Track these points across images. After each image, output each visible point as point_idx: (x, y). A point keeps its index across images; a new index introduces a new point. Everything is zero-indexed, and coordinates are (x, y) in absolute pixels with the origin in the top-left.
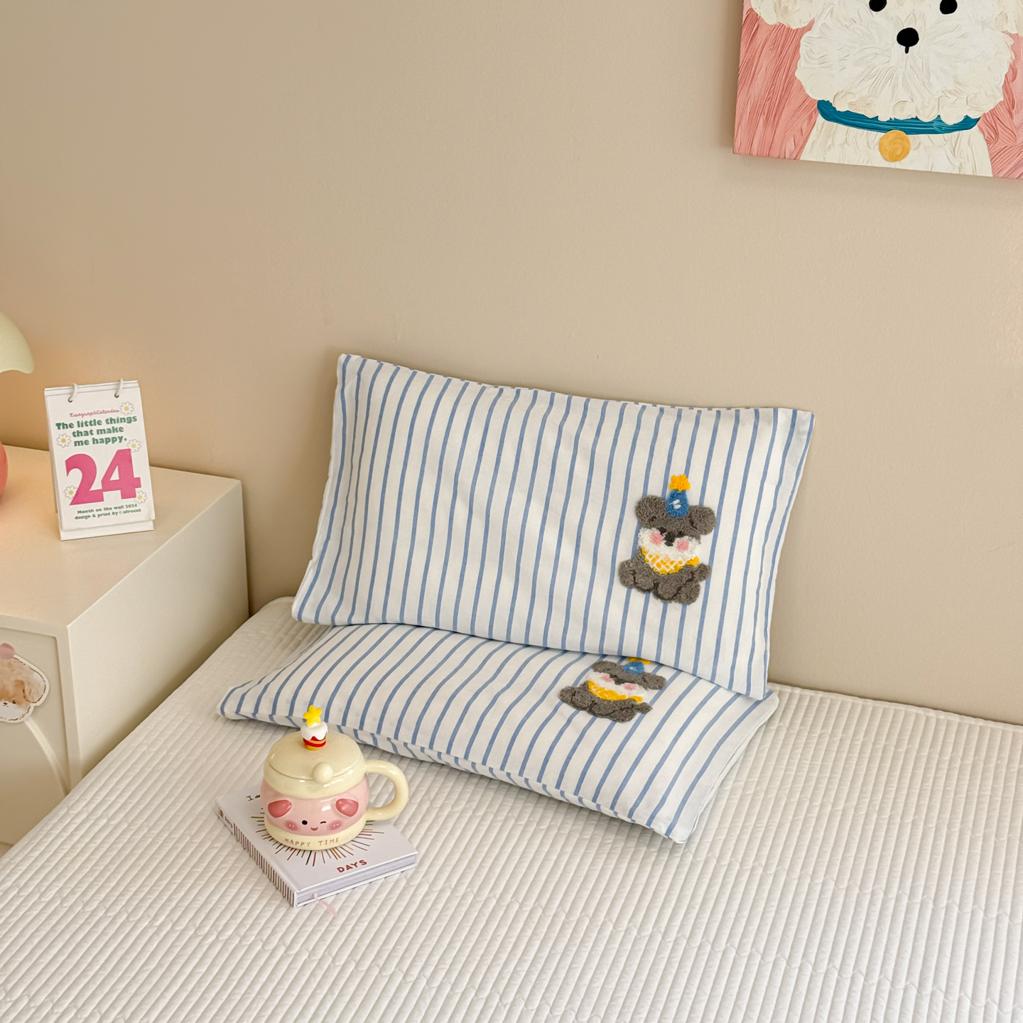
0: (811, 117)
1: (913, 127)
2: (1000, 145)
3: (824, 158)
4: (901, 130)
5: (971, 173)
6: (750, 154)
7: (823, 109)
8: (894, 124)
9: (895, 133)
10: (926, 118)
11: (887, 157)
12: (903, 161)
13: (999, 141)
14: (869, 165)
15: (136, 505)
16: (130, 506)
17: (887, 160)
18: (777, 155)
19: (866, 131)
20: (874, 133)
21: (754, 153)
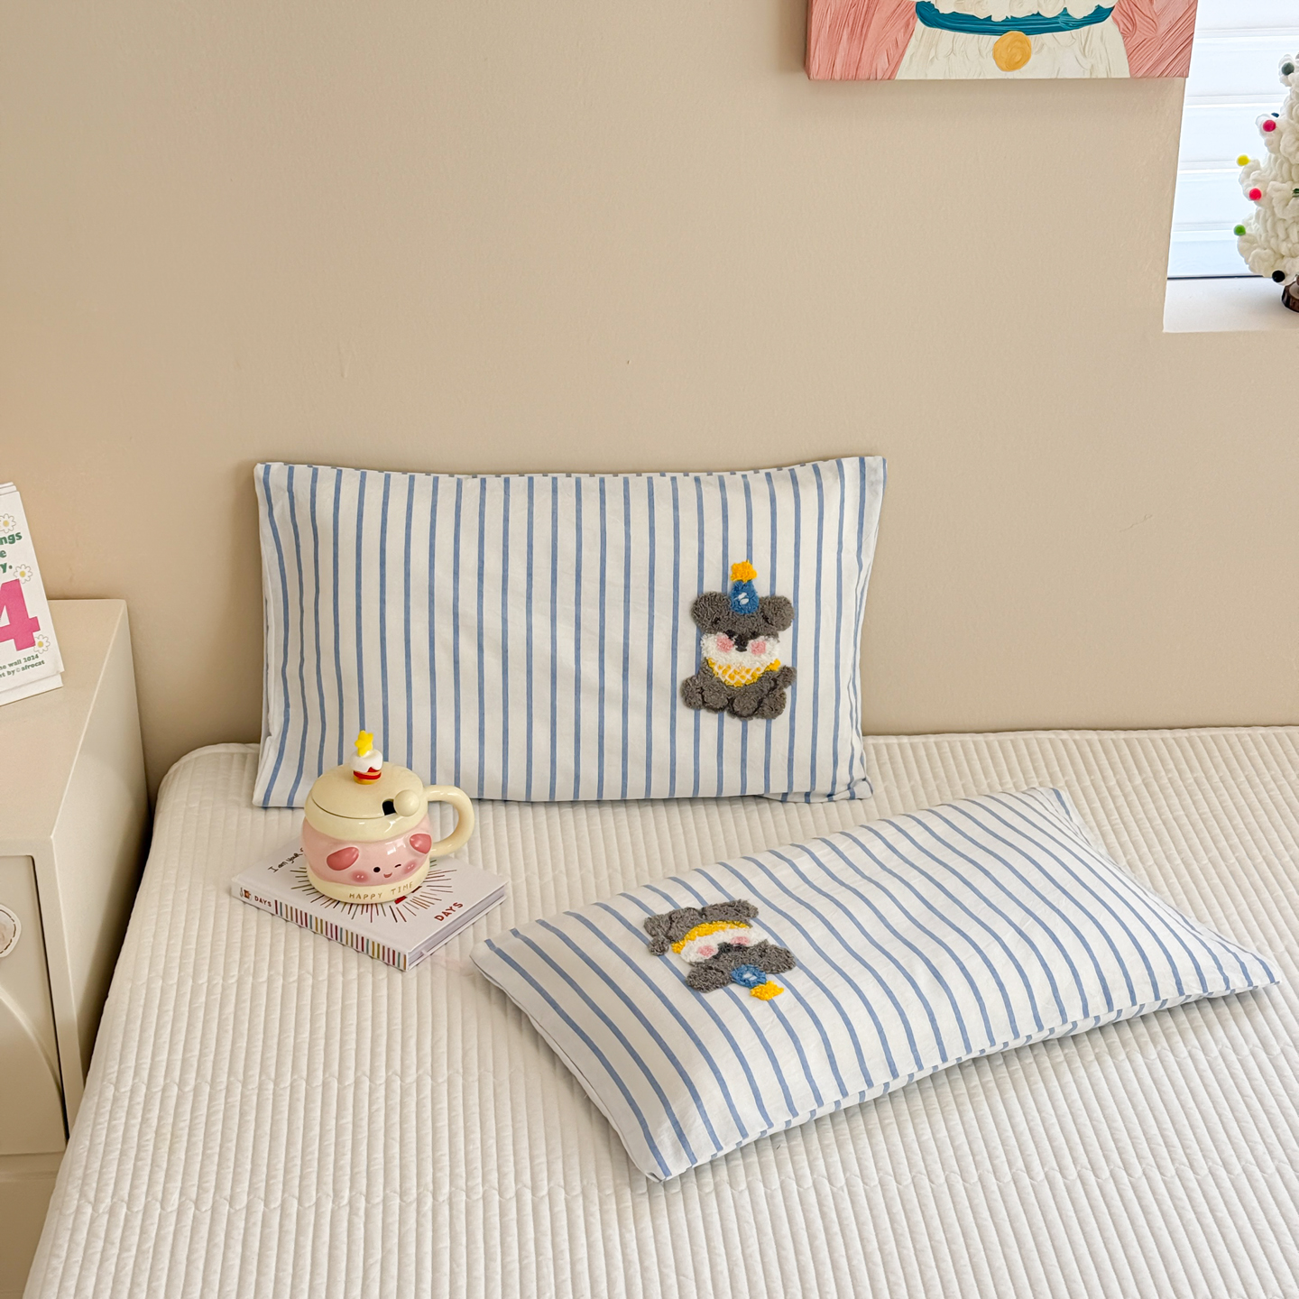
0: (907, 25)
1: (1035, 25)
2: (1138, 38)
3: (926, 75)
4: (1020, 30)
5: (1105, 77)
6: (832, 79)
7: (923, 12)
8: (1011, 24)
9: (1013, 35)
10: (1049, 13)
11: (1004, 66)
12: (1024, 68)
13: (1137, 32)
14: (981, 78)
15: (37, 657)
16: (29, 659)
17: (1002, 69)
18: (867, 76)
19: (976, 36)
20: (986, 38)
21: (837, 77)
